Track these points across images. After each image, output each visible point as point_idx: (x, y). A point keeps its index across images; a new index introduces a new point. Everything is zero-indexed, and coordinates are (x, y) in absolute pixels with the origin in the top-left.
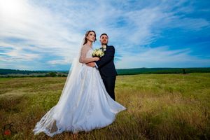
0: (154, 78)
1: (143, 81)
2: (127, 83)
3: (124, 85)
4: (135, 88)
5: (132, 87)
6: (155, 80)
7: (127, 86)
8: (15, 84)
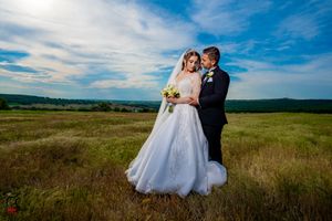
0: (305, 123)
1: (279, 127)
2: (248, 131)
3: (242, 134)
4: (262, 140)
5: (256, 137)
6: (306, 126)
7: (247, 135)
8: (54, 122)
